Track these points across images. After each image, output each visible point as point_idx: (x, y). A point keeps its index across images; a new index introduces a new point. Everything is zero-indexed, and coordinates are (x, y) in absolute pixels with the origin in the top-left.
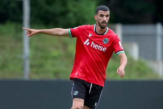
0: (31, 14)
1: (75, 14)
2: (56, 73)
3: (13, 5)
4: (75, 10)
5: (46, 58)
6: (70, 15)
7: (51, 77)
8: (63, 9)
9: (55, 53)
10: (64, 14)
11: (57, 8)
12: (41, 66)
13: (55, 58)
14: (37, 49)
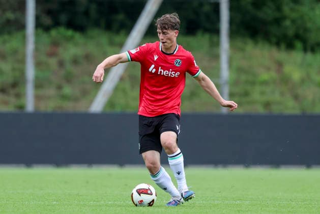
0: (231, 22)
1: (293, 21)
2: (267, 105)
3: (207, 8)
4: (294, 15)
5: (253, 83)
6: (287, 23)
7: (261, 110)
8: (277, 15)
9: (265, 76)
10: (278, 21)
11: (268, 13)
12: (246, 94)
13: (265, 83)
14: (240, 70)
